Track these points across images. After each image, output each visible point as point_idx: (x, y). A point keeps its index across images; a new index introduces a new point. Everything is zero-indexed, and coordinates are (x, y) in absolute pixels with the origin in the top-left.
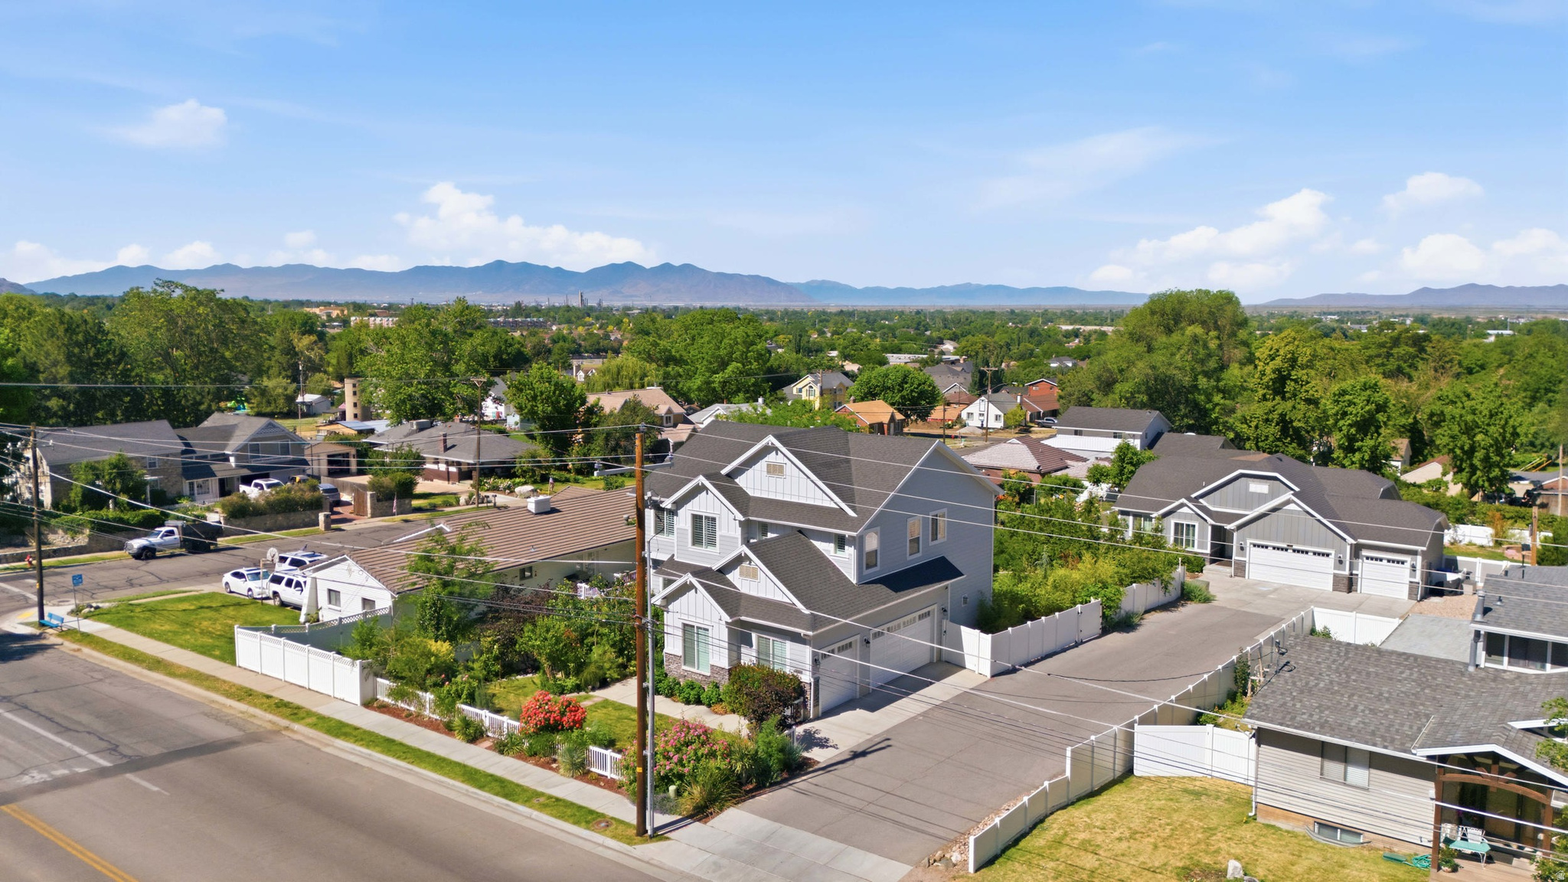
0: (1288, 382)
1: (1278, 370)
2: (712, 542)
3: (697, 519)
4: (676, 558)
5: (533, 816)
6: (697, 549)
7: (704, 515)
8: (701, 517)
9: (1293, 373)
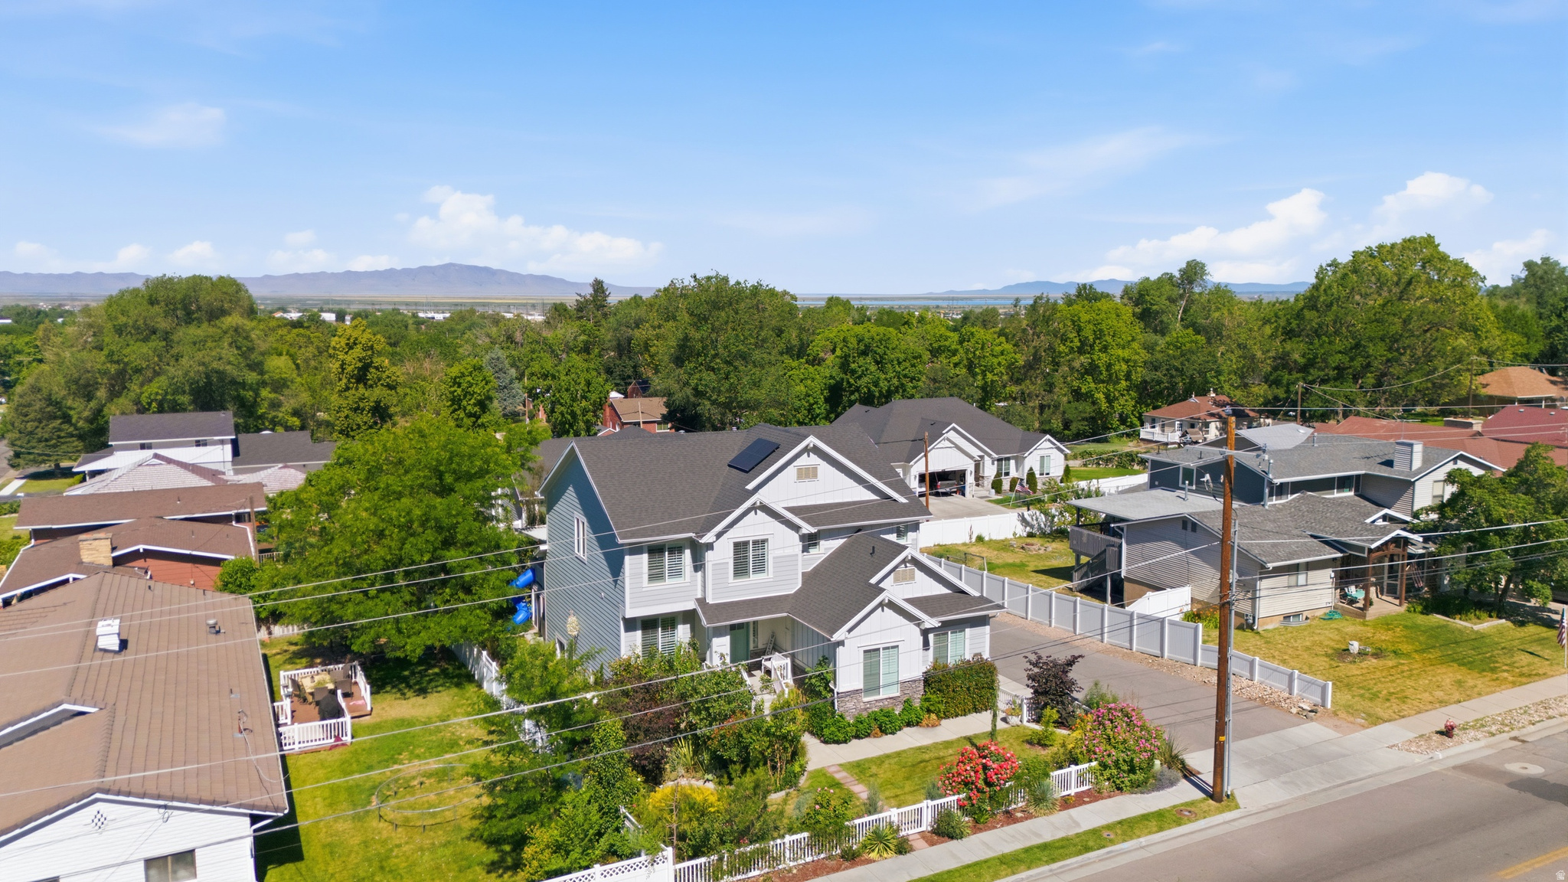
0: (372, 370)
1: (364, 358)
2: (760, 567)
3: (740, 547)
4: (710, 600)
5: (1144, 844)
6: (742, 581)
7: (751, 539)
8: (746, 543)
9: (375, 360)
